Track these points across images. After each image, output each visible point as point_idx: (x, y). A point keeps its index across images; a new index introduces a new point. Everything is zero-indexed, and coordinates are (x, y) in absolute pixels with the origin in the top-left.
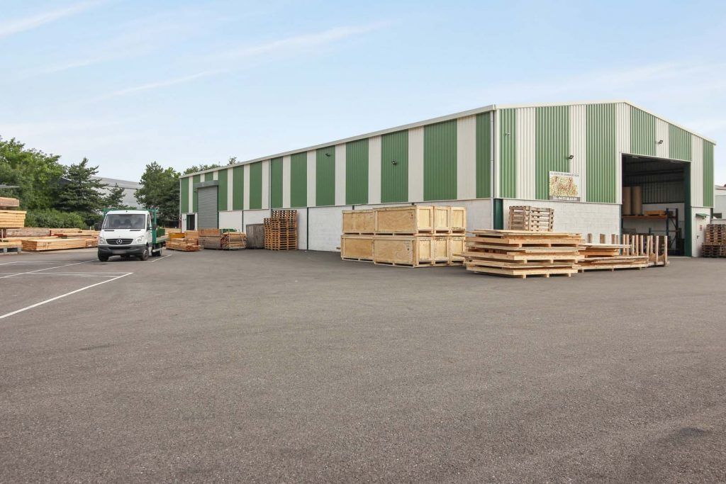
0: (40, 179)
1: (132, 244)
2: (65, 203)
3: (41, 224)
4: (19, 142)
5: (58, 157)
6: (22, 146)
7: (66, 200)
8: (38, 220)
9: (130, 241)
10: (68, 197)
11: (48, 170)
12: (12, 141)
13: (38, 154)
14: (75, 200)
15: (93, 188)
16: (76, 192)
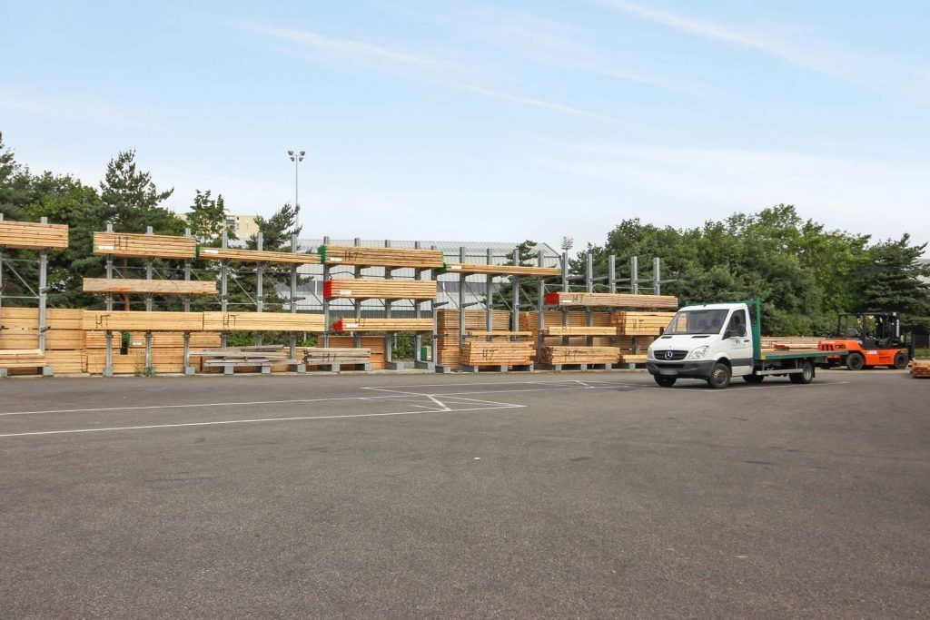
0: (840, 270)
1: (686, 359)
2: (873, 301)
3: (818, 333)
4: (816, 223)
5: (868, 237)
6: (820, 228)
7: (874, 297)
8: (813, 327)
9: (682, 354)
10: (877, 293)
11: (851, 257)
12: (809, 222)
13: (842, 235)
14: (887, 296)
15: (920, 278)
16: (890, 285)
